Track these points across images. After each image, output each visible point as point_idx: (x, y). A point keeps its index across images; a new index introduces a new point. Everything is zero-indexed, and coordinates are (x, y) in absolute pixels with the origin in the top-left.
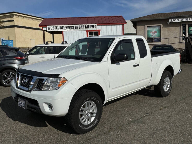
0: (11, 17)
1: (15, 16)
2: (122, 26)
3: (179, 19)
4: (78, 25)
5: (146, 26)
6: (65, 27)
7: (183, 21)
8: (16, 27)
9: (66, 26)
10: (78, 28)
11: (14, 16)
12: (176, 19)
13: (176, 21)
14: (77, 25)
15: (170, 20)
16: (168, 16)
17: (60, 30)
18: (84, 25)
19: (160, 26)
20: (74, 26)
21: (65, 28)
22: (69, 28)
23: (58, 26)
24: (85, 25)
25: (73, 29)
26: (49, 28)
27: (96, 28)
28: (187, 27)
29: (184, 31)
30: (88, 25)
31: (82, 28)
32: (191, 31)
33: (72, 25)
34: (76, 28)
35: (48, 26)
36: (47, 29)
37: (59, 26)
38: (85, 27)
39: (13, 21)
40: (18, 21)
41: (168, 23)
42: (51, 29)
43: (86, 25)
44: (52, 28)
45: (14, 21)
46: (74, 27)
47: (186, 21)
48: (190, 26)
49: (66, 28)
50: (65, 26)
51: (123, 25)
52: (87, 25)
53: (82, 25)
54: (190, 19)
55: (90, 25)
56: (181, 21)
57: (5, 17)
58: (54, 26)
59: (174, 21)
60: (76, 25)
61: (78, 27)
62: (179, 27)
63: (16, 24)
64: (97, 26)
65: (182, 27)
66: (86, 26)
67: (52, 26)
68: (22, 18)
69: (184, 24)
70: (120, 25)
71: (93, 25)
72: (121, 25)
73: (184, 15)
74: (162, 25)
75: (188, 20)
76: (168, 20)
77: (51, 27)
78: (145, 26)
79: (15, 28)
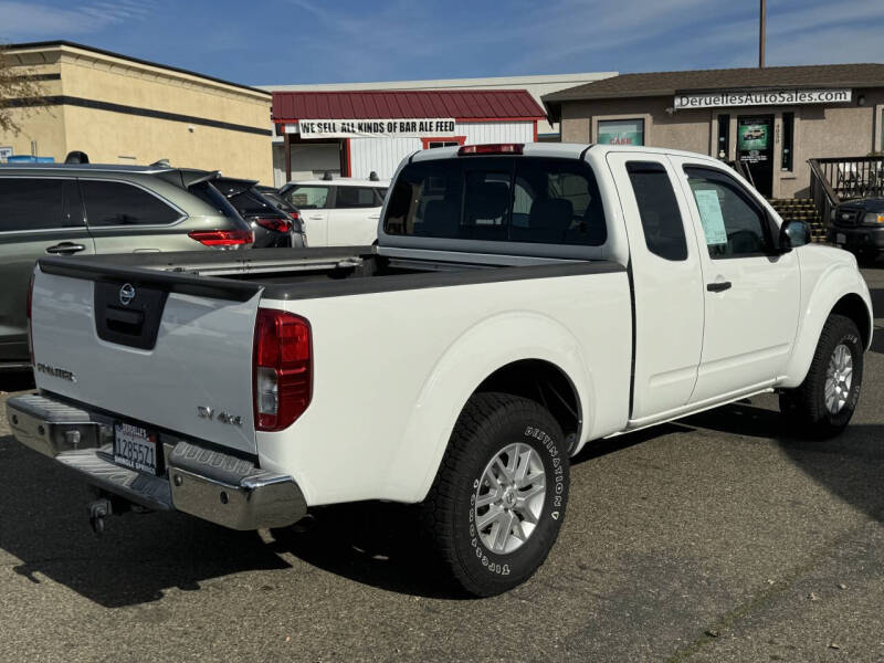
0: (45, 62)
1: (63, 58)
2: (532, 125)
3: (708, 99)
4: (398, 121)
5: (595, 119)
6: (356, 125)
7: (721, 105)
8: (67, 103)
9: (361, 121)
10: (398, 129)
11: (59, 57)
12: (698, 99)
13: (697, 105)
14: (396, 120)
15: (677, 102)
16: (669, 87)
17: (339, 135)
18: (415, 120)
19: (643, 120)
20: (386, 121)
21: (357, 130)
22: (369, 128)
23: (335, 121)
24: (418, 121)
25: (382, 131)
26: (306, 128)
27: (452, 130)
28: (733, 123)
29: (722, 139)
30: (428, 120)
31: (408, 130)
32: (746, 139)
33: (379, 121)
34: (391, 128)
35: (302, 121)
36: (298, 129)
37: (338, 123)
38: (418, 128)
39: (57, 77)
40: (77, 77)
41: (670, 111)
42: (313, 132)
43: (421, 120)
44: (316, 129)
45: (62, 76)
46: (385, 127)
47: (730, 104)
48: (742, 121)
49: (360, 128)
50: (356, 122)
51: (536, 122)
52: (424, 121)
53: (410, 121)
54: (744, 98)
55: (435, 121)
56: (713, 105)
57: (20, 60)
58: (323, 121)
59: (689, 106)
60: (392, 121)
61: (398, 126)
62: (708, 124)
63: (67, 93)
64: (458, 123)
65: (715, 123)
66: (421, 123)
67: (316, 121)
68: (89, 64)
69: (724, 116)
70: (525, 122)
71: (444, 120)
72: (529, 122)
73: (724, 86)
74: (648, 115)
75: (737, 103)
76: (669, 100)
77: (312, 124)
78: (591, 119)
79: (65, 106)
